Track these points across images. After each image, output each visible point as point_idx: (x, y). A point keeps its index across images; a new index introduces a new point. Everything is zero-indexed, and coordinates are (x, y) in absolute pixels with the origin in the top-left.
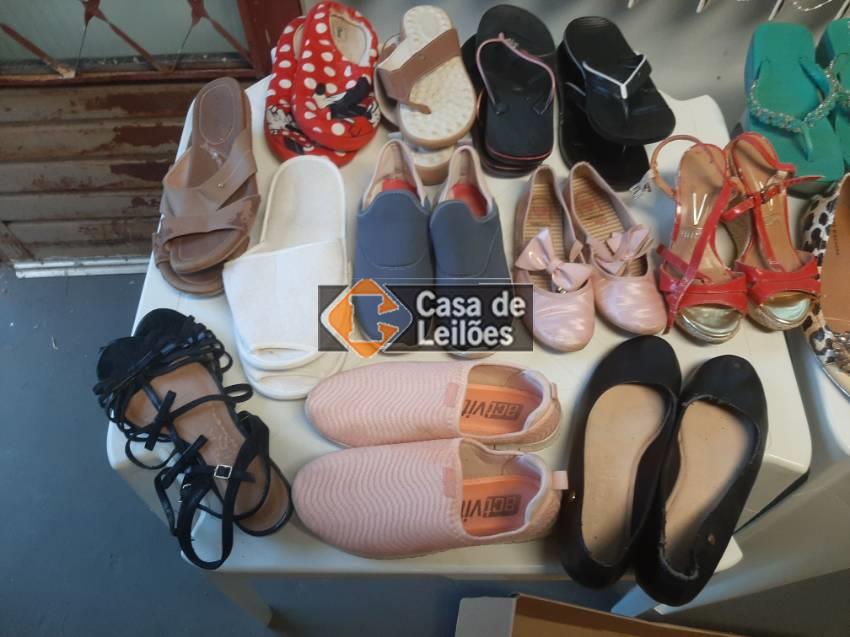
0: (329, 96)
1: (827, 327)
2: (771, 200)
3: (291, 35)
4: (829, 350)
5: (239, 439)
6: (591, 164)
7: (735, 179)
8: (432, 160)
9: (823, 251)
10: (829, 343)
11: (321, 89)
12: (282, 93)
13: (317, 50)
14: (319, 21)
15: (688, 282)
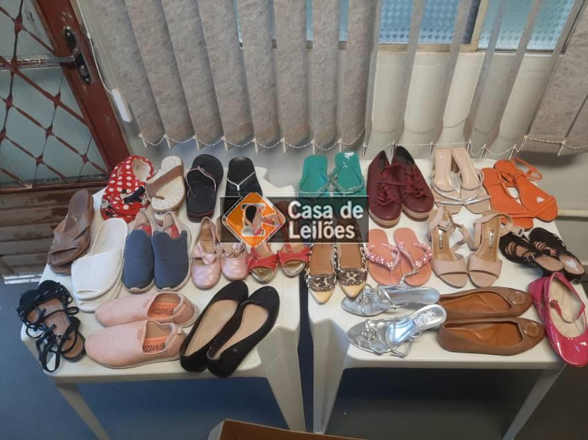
0: (126, 194)
1: (309, 274)
3: (117, 170)
5: (68, 324)
11: (124, 191)
12: (108, 193)
13: (125, 176)
14: (128, 164)
15: (251, 258)
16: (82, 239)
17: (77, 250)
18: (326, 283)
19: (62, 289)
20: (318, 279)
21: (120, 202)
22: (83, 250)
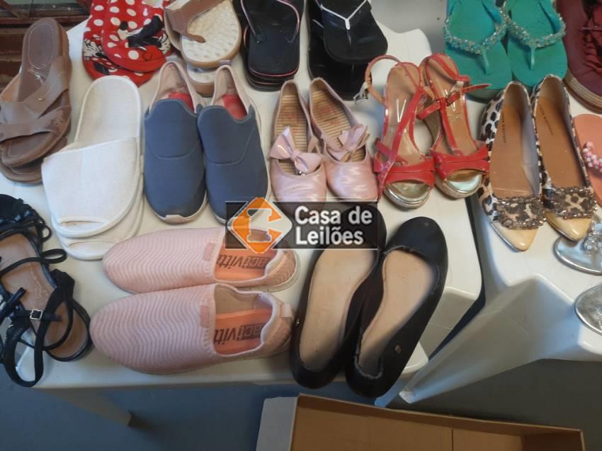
0: (130, 31)
1: (493, 195)
2: (454, 103)
4: (495, 212)
5: (50, 289)
6: (324, 79)
7: (427, 89)
8: (208, 78)
9: (493, 140)
10: (495, 205)
11: (124, 26)
12: (95, 28)
15: (391, 164)
16: (56, 114)
17: (48, 137)
18: (530, 214)
19: (28, 213)
20: (514, 205)
21: (120, 44)
22: (59, 138)
